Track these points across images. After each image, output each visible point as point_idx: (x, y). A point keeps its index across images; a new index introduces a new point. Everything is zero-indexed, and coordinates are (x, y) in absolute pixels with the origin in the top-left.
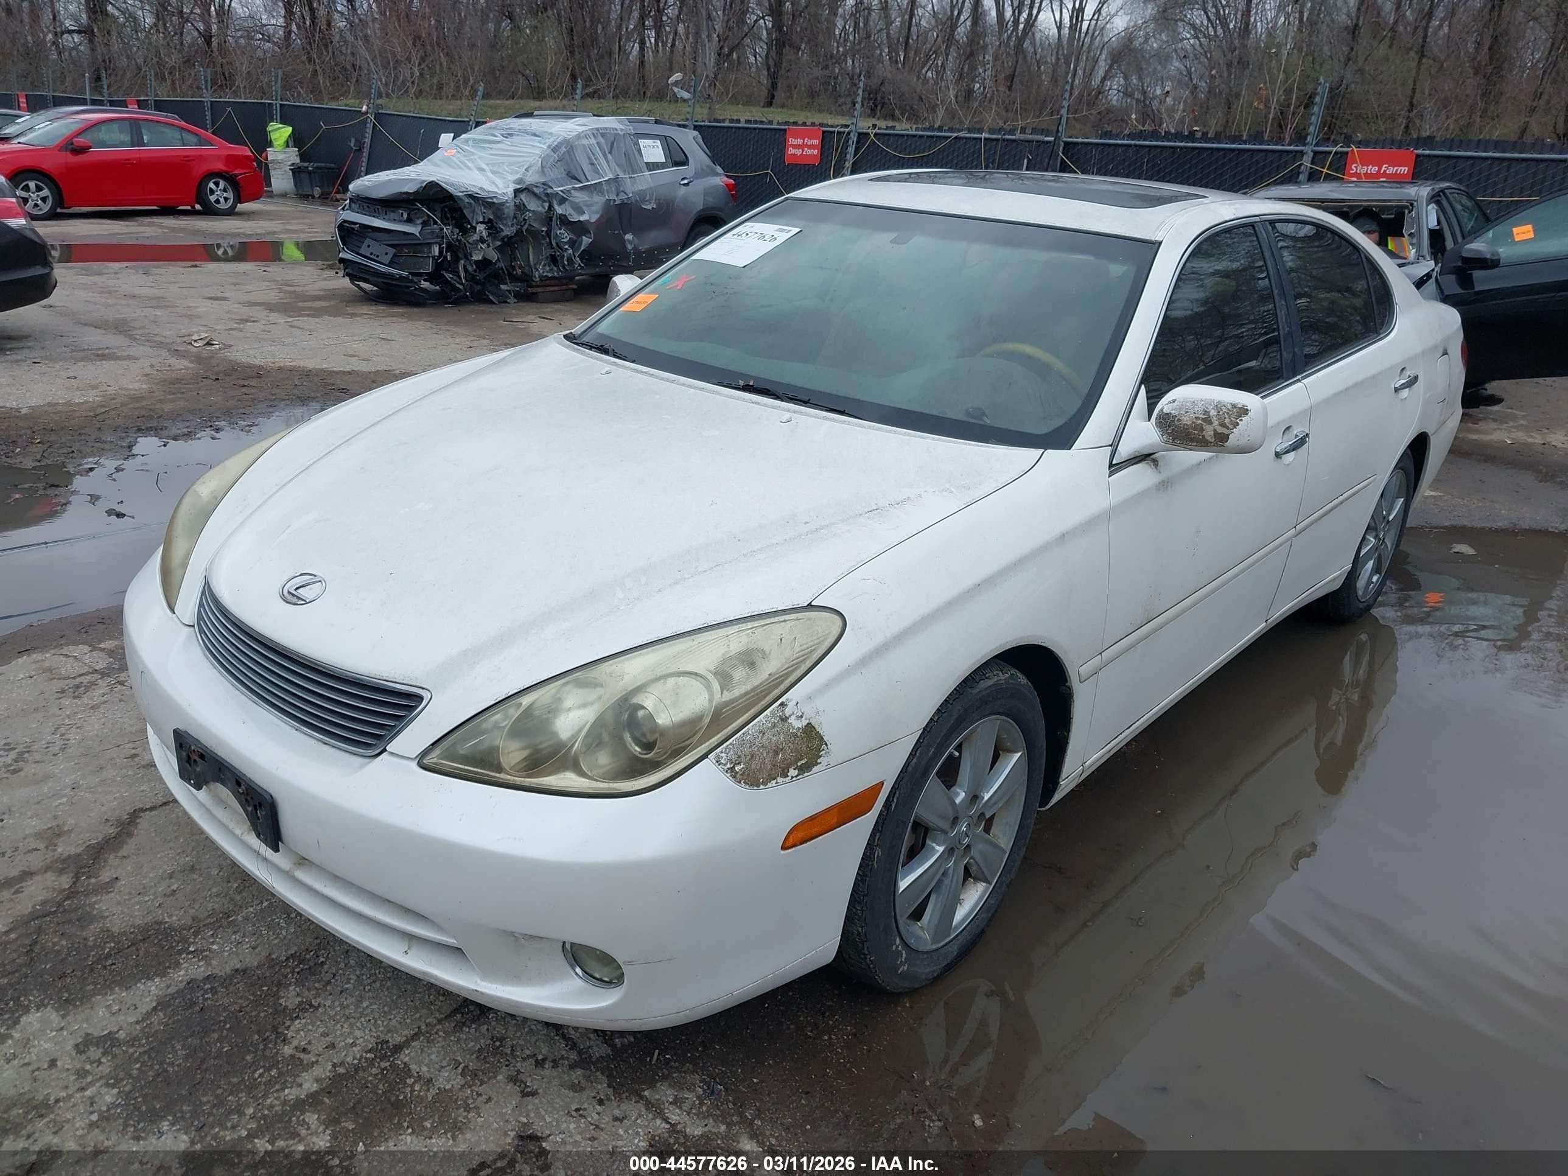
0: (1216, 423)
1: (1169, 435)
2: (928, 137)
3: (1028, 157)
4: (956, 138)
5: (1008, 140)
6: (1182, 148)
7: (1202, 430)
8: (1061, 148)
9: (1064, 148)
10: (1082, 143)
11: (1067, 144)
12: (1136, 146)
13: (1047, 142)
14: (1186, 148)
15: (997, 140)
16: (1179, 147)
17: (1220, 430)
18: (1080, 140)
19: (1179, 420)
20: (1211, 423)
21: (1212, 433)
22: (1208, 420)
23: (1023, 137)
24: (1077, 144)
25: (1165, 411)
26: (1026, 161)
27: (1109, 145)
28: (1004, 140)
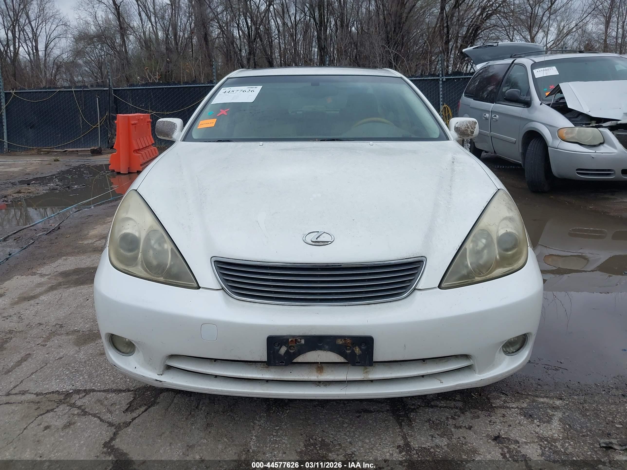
0: (470, 128)
1: (460, 134)
2: (44, 92)
3: (98, 97)
4: (59, 91)
5: (86, 91)
6: (166, 88)
7: (467, 131)
8: (113, 92)
9: (114, 92)
10: (122, 90)
11: (114, 90)
12: (146, 89)
13: (105, 90)
14: (168, 88)
15: (81, 91)
16: (164, 88)
17: (472, 130)
18: (120, 88)
19: (461, 129)
20: (469, 128)
21: (470, 131)
22: (468, 128)
23: (93, 89)
24: (120, 90)
25: (456, 126)
26: (97, 99)
27: (135, 89)
28: (84, 91)
